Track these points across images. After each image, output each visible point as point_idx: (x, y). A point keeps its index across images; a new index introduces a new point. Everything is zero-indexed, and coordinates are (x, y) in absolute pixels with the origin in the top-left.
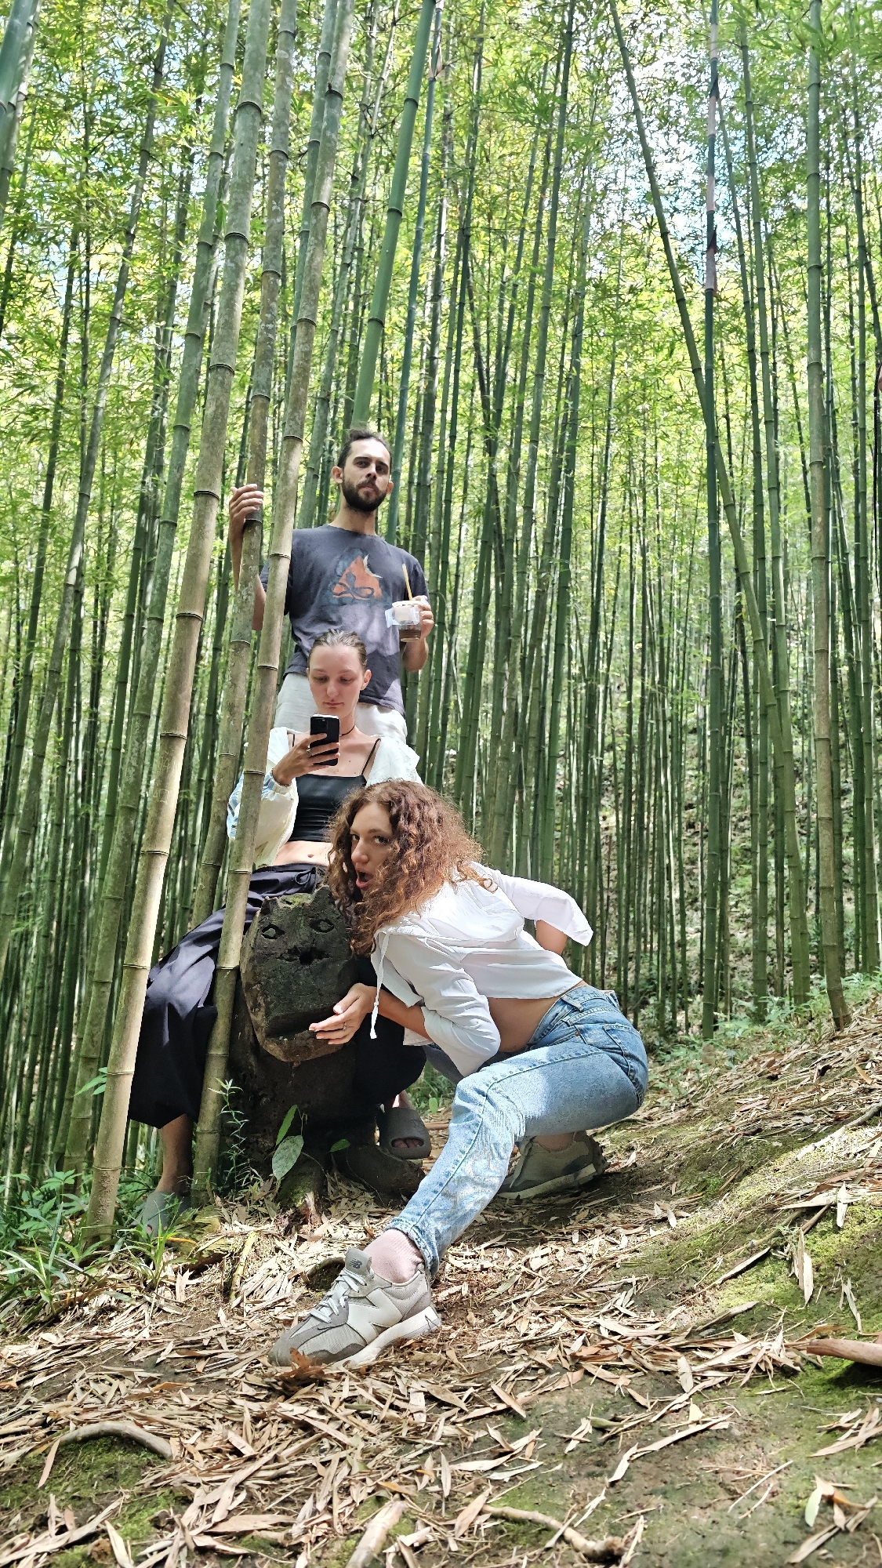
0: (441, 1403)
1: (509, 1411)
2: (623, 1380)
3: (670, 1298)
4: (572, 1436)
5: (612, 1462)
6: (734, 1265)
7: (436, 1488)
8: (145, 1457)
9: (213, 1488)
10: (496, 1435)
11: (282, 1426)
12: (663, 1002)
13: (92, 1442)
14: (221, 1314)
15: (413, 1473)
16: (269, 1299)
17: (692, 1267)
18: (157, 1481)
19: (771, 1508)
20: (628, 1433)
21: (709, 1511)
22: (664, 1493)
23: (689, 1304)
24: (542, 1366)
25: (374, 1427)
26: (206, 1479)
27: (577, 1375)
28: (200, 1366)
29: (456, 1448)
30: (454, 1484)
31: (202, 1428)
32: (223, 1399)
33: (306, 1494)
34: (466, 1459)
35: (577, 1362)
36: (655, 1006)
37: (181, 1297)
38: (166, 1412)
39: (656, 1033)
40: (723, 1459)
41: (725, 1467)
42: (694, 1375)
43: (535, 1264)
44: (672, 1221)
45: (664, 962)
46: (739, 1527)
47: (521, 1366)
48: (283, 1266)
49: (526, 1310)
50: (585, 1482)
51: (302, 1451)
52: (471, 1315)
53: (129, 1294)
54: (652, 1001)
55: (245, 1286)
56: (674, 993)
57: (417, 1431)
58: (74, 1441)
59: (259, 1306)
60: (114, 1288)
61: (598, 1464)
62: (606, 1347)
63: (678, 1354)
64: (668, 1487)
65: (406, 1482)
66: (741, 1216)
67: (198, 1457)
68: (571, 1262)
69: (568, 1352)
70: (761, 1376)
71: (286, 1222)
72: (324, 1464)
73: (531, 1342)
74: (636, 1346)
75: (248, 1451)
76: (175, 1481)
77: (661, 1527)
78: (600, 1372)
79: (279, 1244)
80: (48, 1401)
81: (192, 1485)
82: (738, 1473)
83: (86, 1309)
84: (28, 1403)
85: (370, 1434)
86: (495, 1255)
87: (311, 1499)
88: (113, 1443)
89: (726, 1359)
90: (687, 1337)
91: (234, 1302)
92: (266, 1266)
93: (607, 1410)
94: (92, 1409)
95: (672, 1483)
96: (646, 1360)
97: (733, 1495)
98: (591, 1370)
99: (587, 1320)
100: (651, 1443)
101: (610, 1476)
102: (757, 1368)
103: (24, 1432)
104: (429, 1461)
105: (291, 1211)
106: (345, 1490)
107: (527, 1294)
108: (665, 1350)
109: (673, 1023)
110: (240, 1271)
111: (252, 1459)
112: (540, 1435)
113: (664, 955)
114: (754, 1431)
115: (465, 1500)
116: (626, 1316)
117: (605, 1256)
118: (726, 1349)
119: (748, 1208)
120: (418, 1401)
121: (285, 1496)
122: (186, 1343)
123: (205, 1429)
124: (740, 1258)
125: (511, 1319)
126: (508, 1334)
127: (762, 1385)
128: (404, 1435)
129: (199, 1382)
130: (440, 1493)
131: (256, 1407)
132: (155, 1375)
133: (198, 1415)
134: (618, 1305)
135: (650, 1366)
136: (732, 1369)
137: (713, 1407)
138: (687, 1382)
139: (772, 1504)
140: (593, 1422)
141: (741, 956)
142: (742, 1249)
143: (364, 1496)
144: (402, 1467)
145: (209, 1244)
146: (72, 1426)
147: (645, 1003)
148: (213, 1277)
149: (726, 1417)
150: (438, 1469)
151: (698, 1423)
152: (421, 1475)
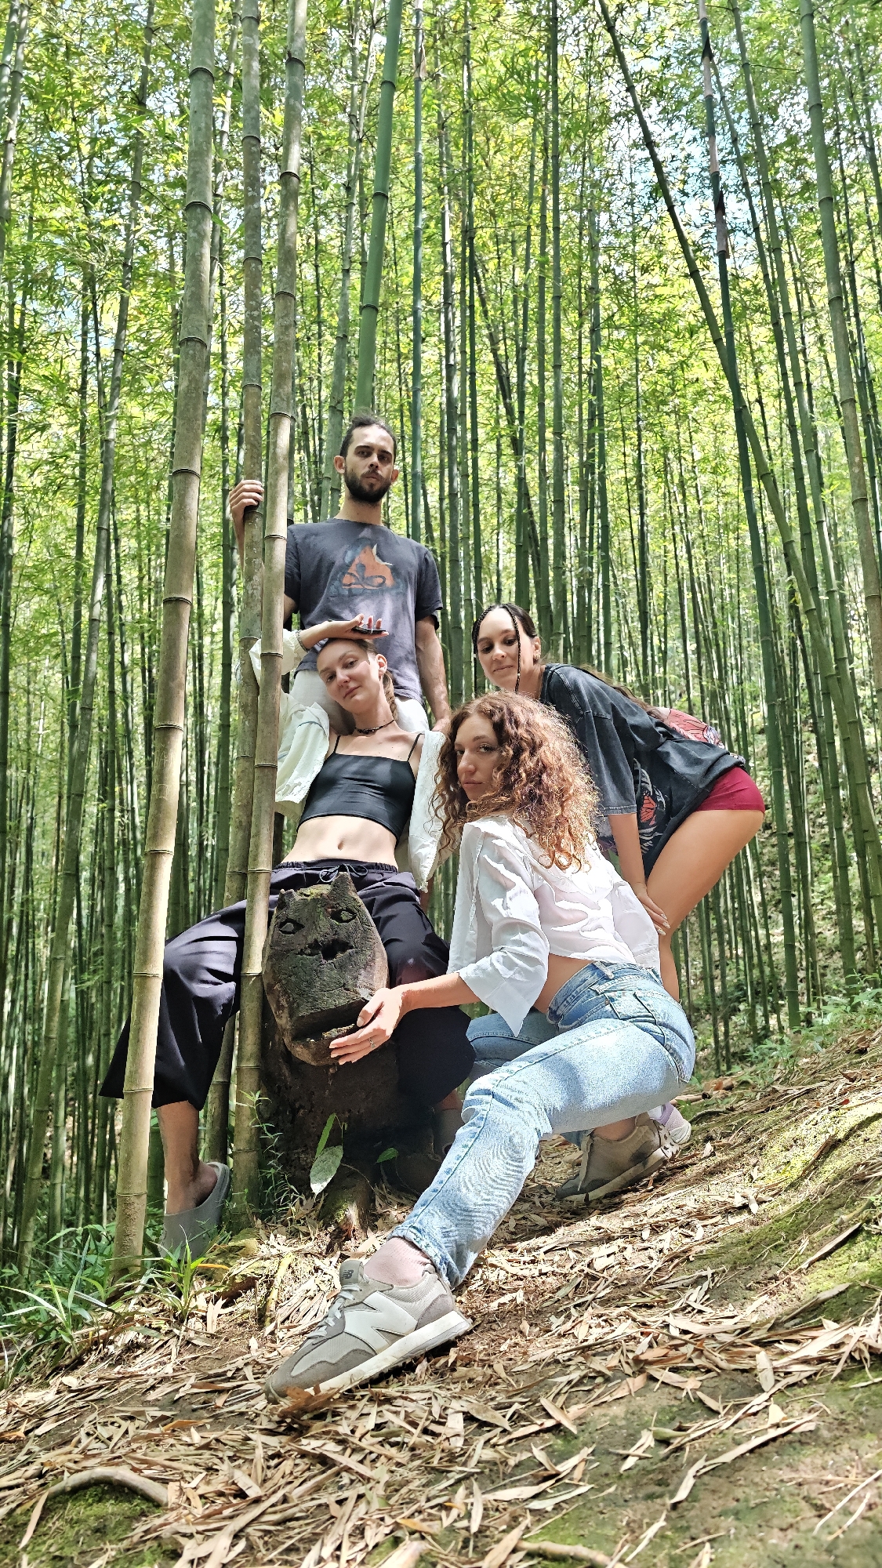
0: (483, 1424)
1: (557, 1428)
2: (691, 1383)
3: (750, 1289)
4: (631, 1451)
5: (675, 1480)
6: (822, 1245)
7: (464, 1523)
8: (138, 1505)
9: (209, 1537)
10: (541, 1456)
11: (298, 1461)
12: (754, 1007)
13: (81, 1493)
14: (253, 1343)
15: (442, 1507)
16: (306, 1323)
17: (775, 1254)
18: (146, 1532)
19: (869, 1525)
20: (696, 1444)
21: (791, 1533)
22: (737, 1514)
23: (772, 1294)
24: (600, 1374)
25: (403, 1456)
26: (201, 1528)
27: (640, 1380)
28: (220, 1401)
29: (493, 1474)
30: (485, 1517)
31: (209, 1469)
32: (239, 1433)
33: (314, 1539)
34: (504, 1487)
35: (640, 1365)
36: (746, 1011)
37: (212, 1328)
38: (172, 1453)
39: (750, 1040)
40: (809, 1466)
41: (810, 1476)
42: (775, 1371)
43: (599, 1265)
44: (754, 1207)
45: (751, 967)
46: (829, 1551)
47: (575, 1376)
48: (323, 1287)
49: (586, 1314)
50: (641, 1507)
51: (318, 1488)
52: (525, 1326)
53: (158, 1329)
54: (742, 1007)
55: (280, 1311)
56: (764, 997)
57: (452, 1458)
58: (63, 1492)
59: (293, 1331)
60: (142, 1322)
61: (660, 1483)
62: (676, 1347)
63: (757, 1348)
64: (741, 1506)
65: (431, 1518)
66: (828, 1191)
67: (197, 1502)
68: (640, 1259)
69: (631, 1356)
70: (855, 1366)
71: (328, 1240)
72: (340, 1502)
73: (589, 1347)
74: (711, 1343)
75: (253, 1492)
76: (166, 1532)
77: (732, 1556)
78: (665, 1375)
79: (318, 1262)
80: (48, 1450)
81: (184, 1535)
82: (827, 1483)
83: (111, 1348)
84: (29, 1453)
85: (399, 1465)
86: (557, 1258)
87: (319, 1544)
88: (104, 1492)
89: (812, 1349)
90: (770, 1329)
91: (269, 1328)
92: (305, 1287)
93: (672, 1419)
94: (94, 1456)
95: (747, 1500)
96: (721, 1359)
97: (821, 1510)
98: (656, 1375)
99: (654, 1318)
100: (723, 1452)
101: (672, 1497)
102: (851, 1357)
103: (18, 1486)
104: (461, 1491)
105: (333, 1228)
106: (360, 1531)
107: (590, 1297)
108: (745, 1346)
109: (766, 1028)
110: (274, 1294)
111: (257, 1501)
112: (593, 1453)
113: (751, 958)
114: (846, 1431)
115: (498, 1536)
116: (700, 1312)
117: (677, 1249)
118: (813, 1338)
119: (835, 1181)
120: (456, 1423)
121: (289, 1543)
122: (209, 1377)
123: (210, 1469)
124: (826, 1238)
125: (569, 1324)
126: (564, 1341)
127: (857, 1376)
128: (435, 1463)
129: (216, 1417)
130: (467, 1529)
131: (273, 1441)
132: (168, 1414)
133: (207, 1454)
134: (691, 1302)
135: (723, 1364)
136: (821, 1360)
137: (797, 1406)
138: (767, 1380)
139: (869, 1519)
140: (655, 1434)
141: (832, 953)
142: (830, 1227)
143: (380, 1538)
144: (428, 1500)
145: (241, 1268)
146: (66, 1474)
147: (735, 1011)
148: (246, 1305)
149: (813, 1416)
150: (469, 1501)
151: (777, 1426)
152: (448, 1509)
